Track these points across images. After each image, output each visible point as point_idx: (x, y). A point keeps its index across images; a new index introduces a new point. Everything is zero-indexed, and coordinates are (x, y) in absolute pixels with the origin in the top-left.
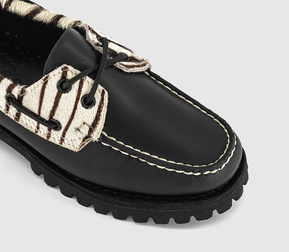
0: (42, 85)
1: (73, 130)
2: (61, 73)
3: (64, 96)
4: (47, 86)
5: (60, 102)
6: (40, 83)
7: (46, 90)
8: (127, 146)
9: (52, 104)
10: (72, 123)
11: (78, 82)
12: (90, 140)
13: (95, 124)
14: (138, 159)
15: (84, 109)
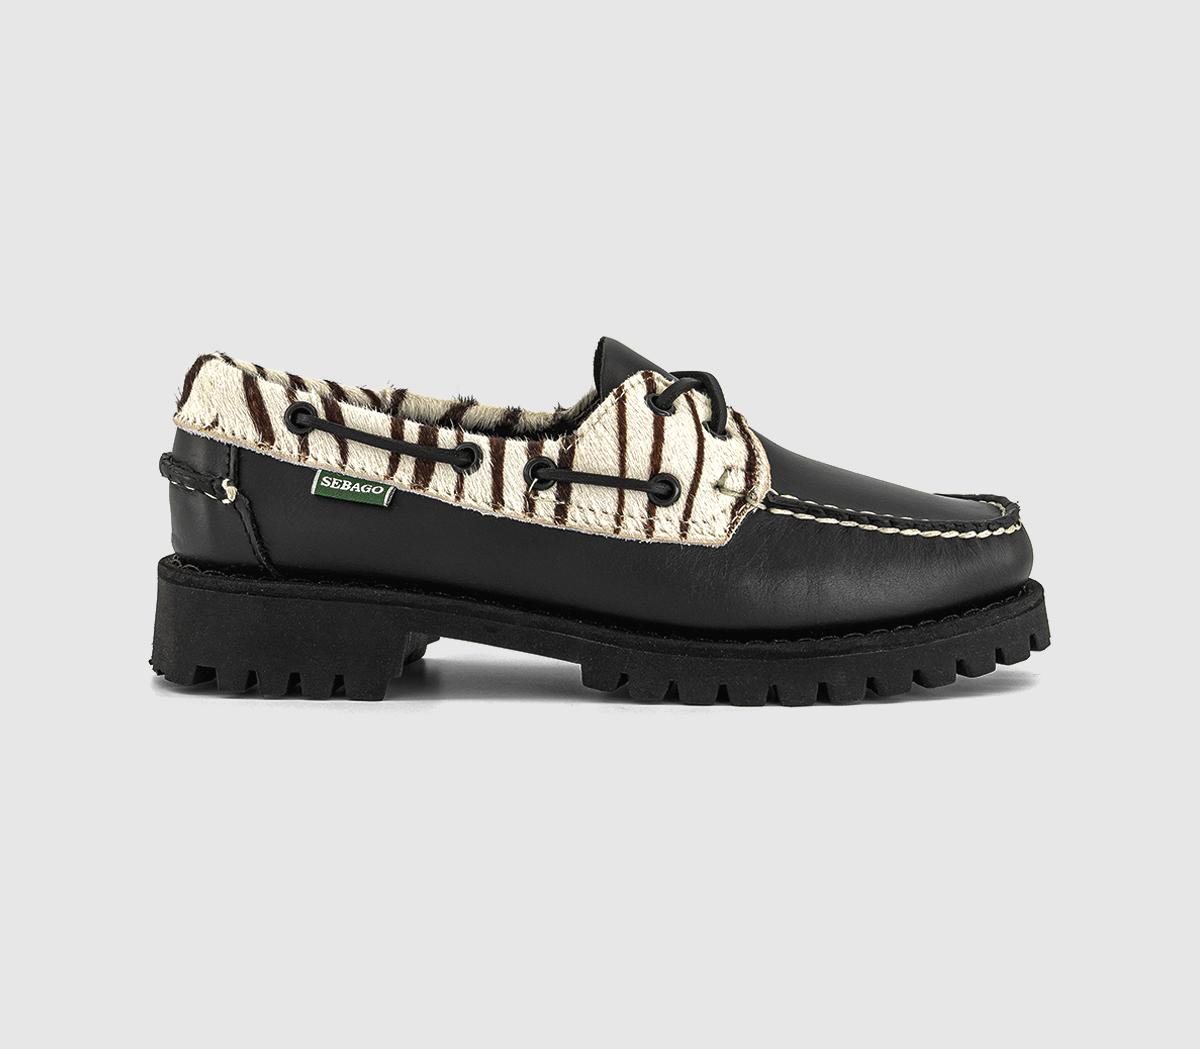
1: (709, 488)
2: (644, 383)
3: (668, 420)
4: (626, 405)
5: (666, 432)
6: (609, 404)
7: (629, 412)
9: (651, 439)
10: (703, 471)
12: (746, 508)
13: (752, 465)
15: (719, 441)
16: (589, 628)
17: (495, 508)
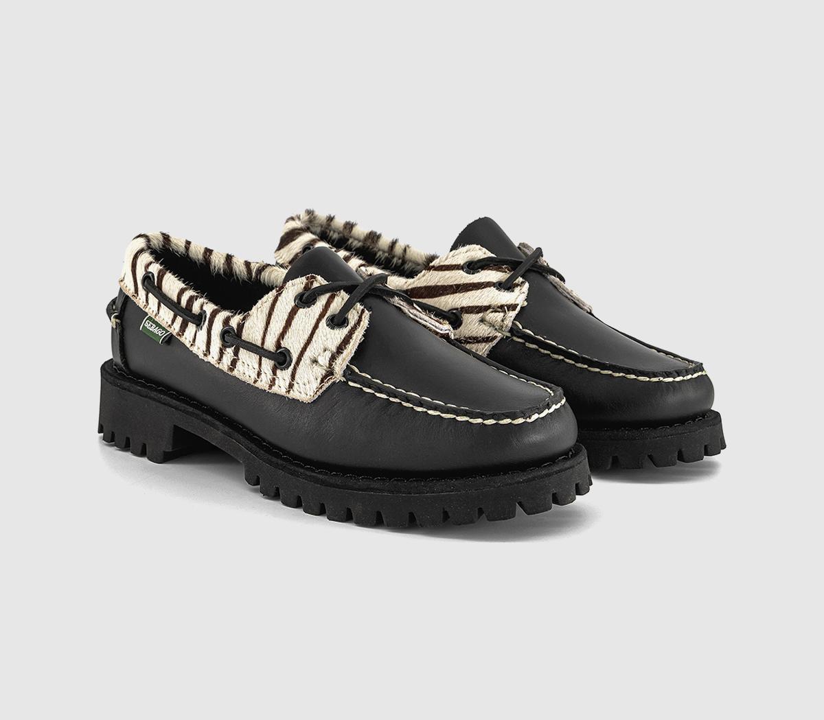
0: (273, 298)
1: (308, 362)
2: (304, 283)
3: (301, 311)
4: (279, 298)
5: (295, 320)
6: (271, 296)
7: (278, 303)
8: (374, 380)
9: (283, 323)
10: (308, 349)
11: (328, 295)
12: (331, 378)
13: (340, 349)
14: (401, 403)
15: (328, 329)
16: (247, 442)
17: (205, 355)
